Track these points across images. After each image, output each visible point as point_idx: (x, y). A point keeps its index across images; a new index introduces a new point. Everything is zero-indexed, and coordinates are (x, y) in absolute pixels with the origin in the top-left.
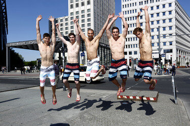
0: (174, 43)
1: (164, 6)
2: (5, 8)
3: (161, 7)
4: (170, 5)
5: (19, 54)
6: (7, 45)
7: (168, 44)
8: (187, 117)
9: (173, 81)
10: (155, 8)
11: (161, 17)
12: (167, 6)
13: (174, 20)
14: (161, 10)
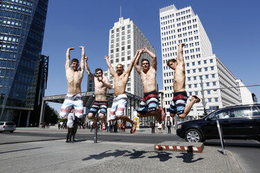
0: (220, 99)
1: (205, 62)
2: (47, 64)
3: (202, 62)
4: (211, 61)
5: (55, 110)
6: (44, 99)
7: (213, 100)
8: (238, 166)
9: (218, 126)
10: (196, 63)
11: (203, 72)
12: (208, 61)
13: (217, 76)
14: (203, 65)
